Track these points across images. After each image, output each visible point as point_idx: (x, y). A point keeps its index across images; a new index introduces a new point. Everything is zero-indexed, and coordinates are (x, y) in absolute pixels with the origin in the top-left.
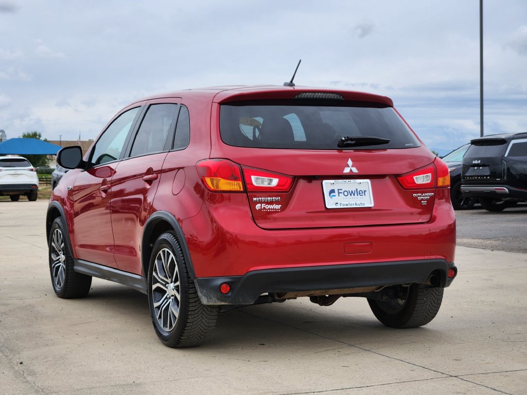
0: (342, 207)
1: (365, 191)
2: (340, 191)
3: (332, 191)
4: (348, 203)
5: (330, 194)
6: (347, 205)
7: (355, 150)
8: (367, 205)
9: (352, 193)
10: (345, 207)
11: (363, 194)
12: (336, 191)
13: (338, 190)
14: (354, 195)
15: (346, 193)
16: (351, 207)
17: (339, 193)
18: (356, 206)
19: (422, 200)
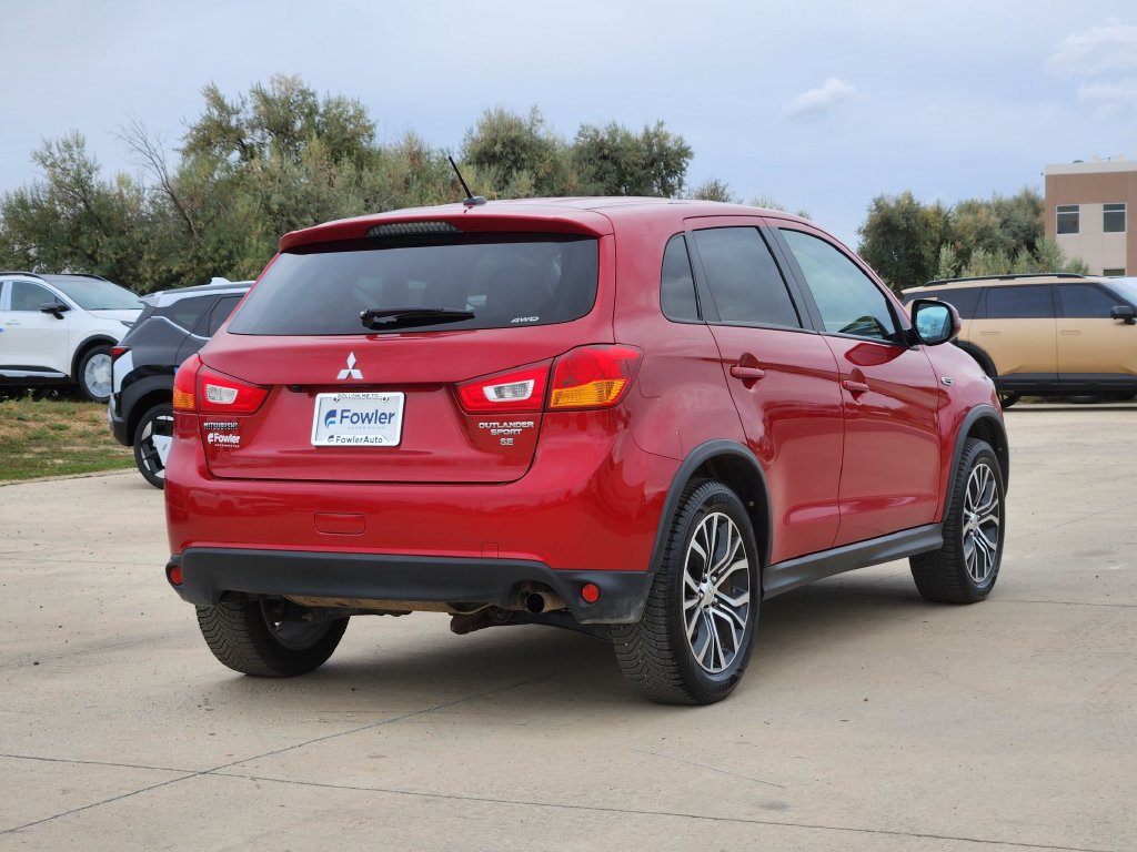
0: (339, 443)
1: (391, 415)
2: (345, 414)
3: (332, 414)
4: (350, 437)
5: (327, 418)
6: (349, 440)
7: (403, 334)
8: (385, 443)
9: (366, 418)
10: (346, 444)
11: (387, 421)
12: (339, 414)
13: (343, 411)
14: (369, 422)
15: (355, 419)
16: (355, 444)
17: (342, 417)
18: (366, 444)
19: (502, 435)
